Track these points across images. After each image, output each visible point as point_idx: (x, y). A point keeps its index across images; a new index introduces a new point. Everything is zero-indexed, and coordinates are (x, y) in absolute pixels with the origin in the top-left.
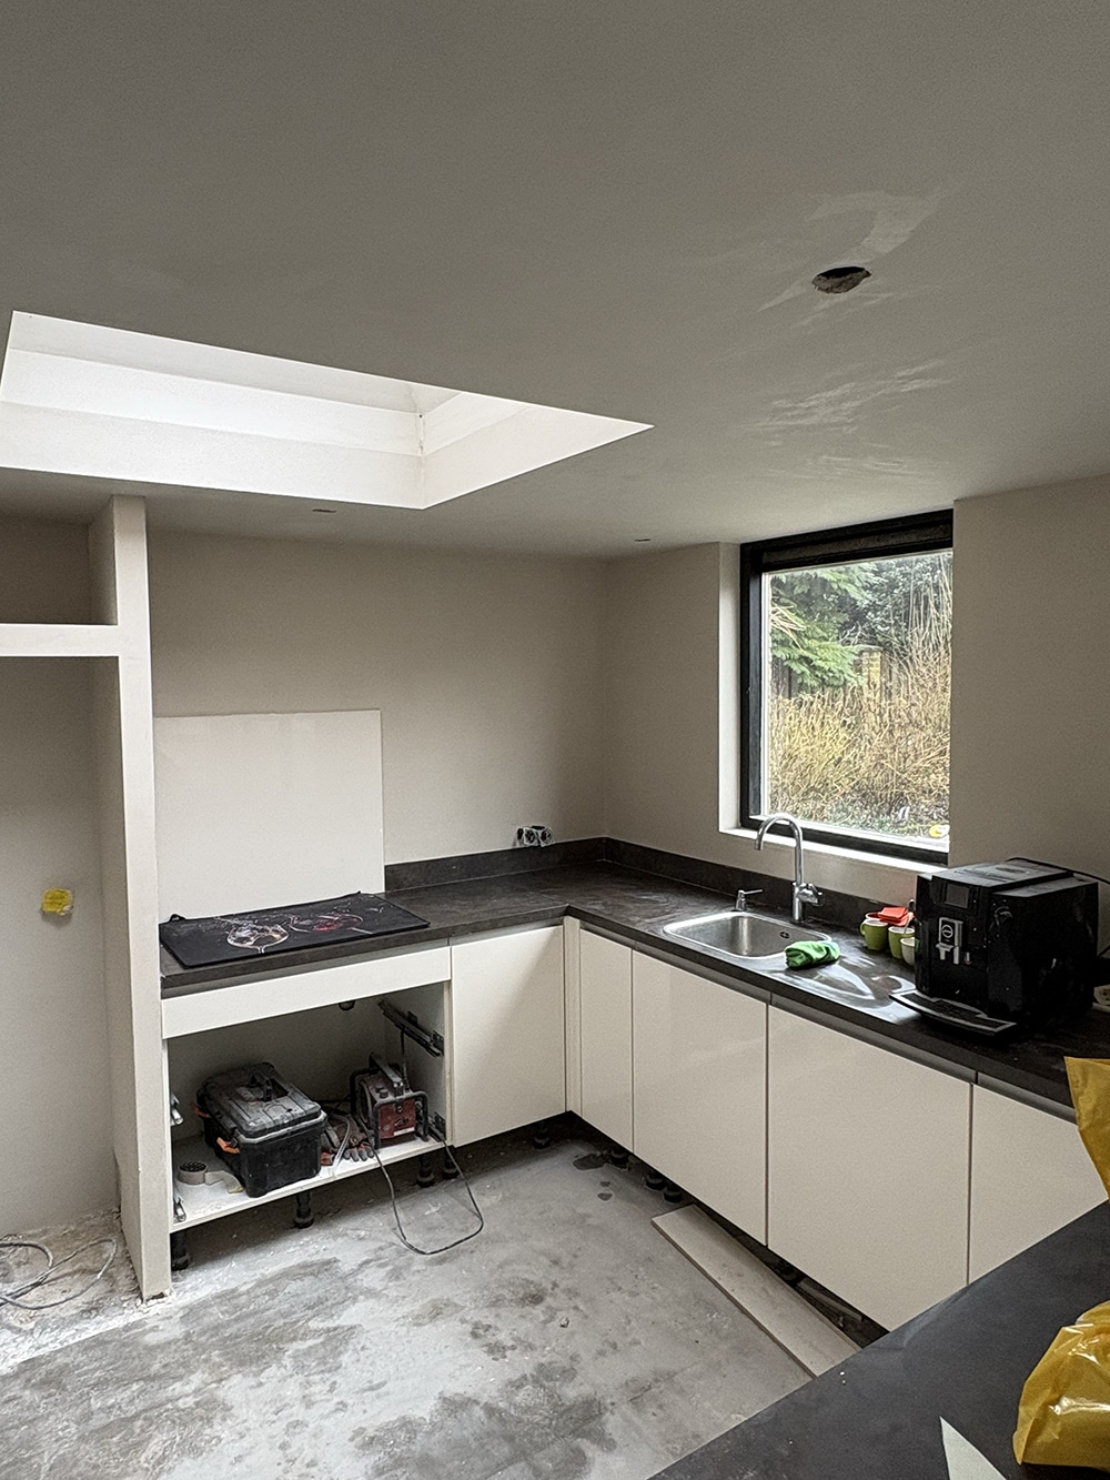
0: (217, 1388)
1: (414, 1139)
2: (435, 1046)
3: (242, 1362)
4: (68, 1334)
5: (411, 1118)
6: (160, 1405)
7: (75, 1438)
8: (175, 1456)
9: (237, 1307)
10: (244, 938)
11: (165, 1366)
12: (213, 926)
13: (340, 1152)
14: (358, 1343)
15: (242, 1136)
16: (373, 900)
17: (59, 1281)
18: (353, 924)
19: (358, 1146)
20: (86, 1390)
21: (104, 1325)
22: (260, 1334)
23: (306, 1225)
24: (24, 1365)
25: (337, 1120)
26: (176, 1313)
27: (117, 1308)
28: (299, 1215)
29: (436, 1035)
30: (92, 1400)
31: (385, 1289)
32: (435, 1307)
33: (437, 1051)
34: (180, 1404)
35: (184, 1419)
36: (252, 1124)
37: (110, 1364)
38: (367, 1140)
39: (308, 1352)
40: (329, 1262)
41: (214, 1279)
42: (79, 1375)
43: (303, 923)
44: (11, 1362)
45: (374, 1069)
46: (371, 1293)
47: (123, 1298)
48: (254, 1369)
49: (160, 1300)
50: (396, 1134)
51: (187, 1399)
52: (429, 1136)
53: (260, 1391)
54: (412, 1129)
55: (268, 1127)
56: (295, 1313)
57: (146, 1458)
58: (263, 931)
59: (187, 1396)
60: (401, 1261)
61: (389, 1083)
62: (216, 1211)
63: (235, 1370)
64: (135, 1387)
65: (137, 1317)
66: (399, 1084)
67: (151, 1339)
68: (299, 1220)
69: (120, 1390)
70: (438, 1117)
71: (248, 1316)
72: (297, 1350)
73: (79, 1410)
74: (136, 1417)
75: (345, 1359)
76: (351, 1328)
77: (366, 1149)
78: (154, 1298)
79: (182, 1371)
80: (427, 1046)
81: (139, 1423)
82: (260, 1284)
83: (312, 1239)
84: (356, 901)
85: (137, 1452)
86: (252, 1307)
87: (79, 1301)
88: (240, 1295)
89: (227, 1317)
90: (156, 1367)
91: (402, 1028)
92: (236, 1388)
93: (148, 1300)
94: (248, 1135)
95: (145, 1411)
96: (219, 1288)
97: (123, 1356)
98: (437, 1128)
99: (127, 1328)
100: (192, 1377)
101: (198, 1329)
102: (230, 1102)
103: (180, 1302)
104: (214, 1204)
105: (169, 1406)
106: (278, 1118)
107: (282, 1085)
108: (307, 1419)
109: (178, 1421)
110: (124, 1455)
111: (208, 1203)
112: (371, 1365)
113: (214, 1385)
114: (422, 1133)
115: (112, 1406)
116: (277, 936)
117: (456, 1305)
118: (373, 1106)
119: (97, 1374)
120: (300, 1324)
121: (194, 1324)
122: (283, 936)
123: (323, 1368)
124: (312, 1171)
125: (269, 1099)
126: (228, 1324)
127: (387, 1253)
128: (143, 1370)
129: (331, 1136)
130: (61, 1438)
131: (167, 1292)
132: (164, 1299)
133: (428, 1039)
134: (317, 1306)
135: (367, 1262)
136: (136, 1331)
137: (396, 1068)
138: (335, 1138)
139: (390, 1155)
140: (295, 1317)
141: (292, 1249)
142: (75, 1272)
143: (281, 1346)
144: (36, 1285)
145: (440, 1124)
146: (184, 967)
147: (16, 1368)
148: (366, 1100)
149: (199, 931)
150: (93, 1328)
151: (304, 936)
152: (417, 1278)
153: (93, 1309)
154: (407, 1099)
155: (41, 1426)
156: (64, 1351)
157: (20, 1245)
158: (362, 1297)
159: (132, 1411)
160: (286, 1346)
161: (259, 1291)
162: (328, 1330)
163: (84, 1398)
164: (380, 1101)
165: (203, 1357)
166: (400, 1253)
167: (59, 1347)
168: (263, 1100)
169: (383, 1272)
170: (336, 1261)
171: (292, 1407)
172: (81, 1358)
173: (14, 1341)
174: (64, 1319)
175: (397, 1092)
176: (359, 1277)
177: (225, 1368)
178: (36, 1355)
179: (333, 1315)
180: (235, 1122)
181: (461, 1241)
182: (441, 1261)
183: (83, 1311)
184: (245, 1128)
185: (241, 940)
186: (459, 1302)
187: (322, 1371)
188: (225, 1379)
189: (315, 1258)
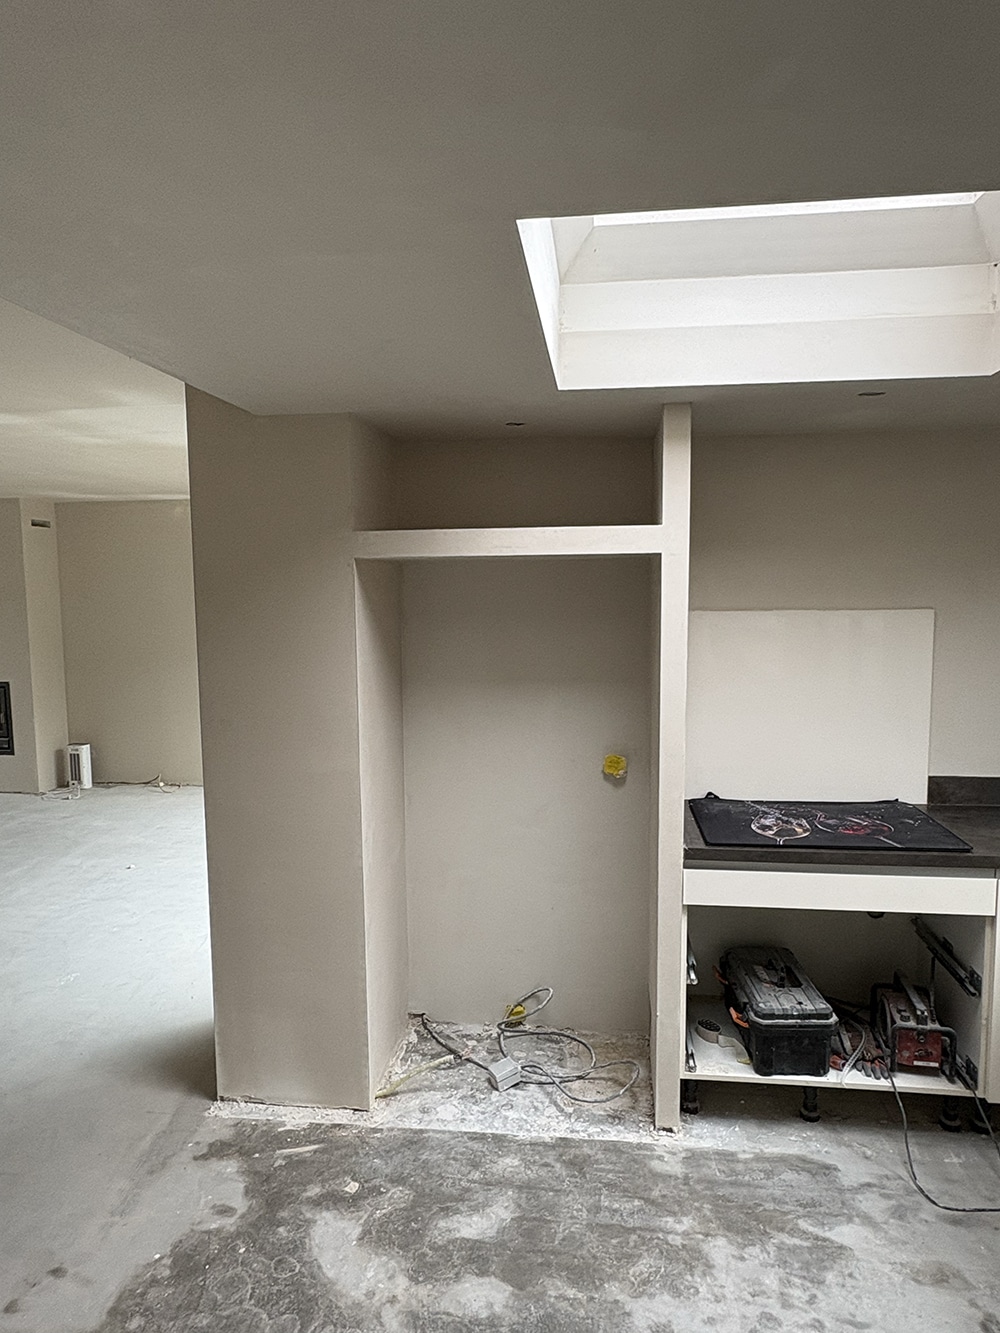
0: (703, 1241)
1: (937, 1076)
2: (971, 984)
3: (729, 1227)
4: (595, 1130)
5: (936, 1051)
6: (653, 1231)
7: (584, 1223)
8: (658, 1285)
9: (733, 1172)
10: (767, 827)
11: (664, 1196)
12: (742, 809)
13: (851, 1061)
14: (847, 1266)
15: (752, 1014)
16: (912, 811)
17: (597, 1081)
18: (882, 832)
19: (872, 1062)
20: (600, 1185)
21: (622, 1135)
22: (749, 1208)
23: (812, 1120)
24: (559, 1142)
25: (852, 1026)
26: (681, 1152)
27: (634, 1125)
28: (805, 1107)
29: (973, 973)
30: (602, 1197)
31: (885, 1223)
32: (941, 1270)
33: (972, 990)
34: (670, 1238)
35: (670, 1254)
36: (761, 1005)
37: (620, 1172)
38: (882, 1058)
39: (793, 1250)
40: (827, 1167)
41: (718, 1135)
42: (596, 1170)
43: (830, 822)
44: (552, 1134)
45: (898, 988)
46: (868, 1220)
47: (640, 1118)
48: (740, 1240)
49: (669, 1134)
50: (916, 1063)
51: (676, 1237)
52: (956, 1078)
53: (740, 1264)
54: (937, 1065)
55: (776, 1013)
56: (787, 1203)
57: (634, 1273)
58: (787, 822)
59: (677, 1234)
60: (907, 1201)
61: (913, 1009)
62: (724, 1074)
63: (720, 1232)
64: (637, 1203)
65: (647, 1140)
66: (923, 1013)
67: (656, 1165)
68: (805, 1113)
69: (625, 1199)
70: (969, 1062)
71: (741, 1185)
72: (782, 1243)
73: (591, 1201)
74: (634, 1230)
75: (830, 1277)
76: (841, 1247)
77: (880, 1067)
78: (664, 1129)
79: (677, 1208)
80: (961, 981)
81: (634, 1237)
82: (759, 1158)
83: (815, 1136)
84: (891, 809)
85: (628, 1263)
86: (747, 1178)
87: (608, 1105)
88: (738, 1162)
89: (722, 1177)
90: (655, 1193)
91: (935, 953)
92: (719, 1249)
93: (659, 1129)
94: (756, 1014)
95: (640, 1229)
96: (720, 1146)
97: (633, 1170)
98: (967, 1073)
99: (640, 1146)
100: (684, 1219)
101: (696, 1176)
102: (747, 977)
103: (685, 1143)
104: (722, 1066)
105: (660, 1235)
106: (788, 1007)
107: (798, 976)
108: (782, 1318)
109: (665, 1253)
110: (619, 1260)
111: (718, 1063)
112: (855, 1296)
113: (701, 1236)
114: (948, 1073)
115: (616, 1211)
116: (799, 830)
117: (966, 1281)
118: (892, 1025)
119: (610, 1176)
120: (790, 1217)
121: (694, 1169)
122: (805, 831)
123: (805, 1274)
124: (819, 1070)
125: (783, 986)
126: (723, 1184)
127: (892, 1184)
128: (646, 1190)
129: (844, 1041)
130: (575, 1218)
131: (675, 1129)
132: (673, 1135)
133: (963, 974)
134: (810, 1206)
135: (869, 1185)
136: (646, 1152)
137: (924, 993)
138: (847, 1044)
139: (905, 1083)
140: (786, 1208)
141: (793, 1138)
142: (610, 1079)
143: (768, 1230)
144: (580, 1078)
145: (972, 1071)
146: (707, 843)
147: (554, 1141)
148: (886, 1017)
149: (729, 812)
150: (614, 1134)
151: (827, 835)
152: (924, 1228)
153: (616, 1118)
154: (932, 1031)
155: (563, 1200)
156: (591, 1143)
157: (576, 1040)
158: (856, 1220)
159: (631, 1223)
160: (774, 1233)
161: (755, 1165)
162: (817, 1238)
163: (597, 1192)
164: (900, 1023)
165: (696, 1204)
166: (909, 1192)
167: (587, 1138)
168: (776, 984)
169: (884, 1204)
170: (836, 1169)
171: (769, 1297)
172: (600, 1156)
173: (557, 1117)
174: (595, 1115)
175: (920, 1020)
176: (860, 1197)
177: (713, 1225)
178: (569, 1136)
179: (823, 1224)
180: (748, 998)
181: (984, 1210)
182: (955, 1222)
183: (609, 1116)
184: (755, 1007)
185: (765, 828)
186: (971, 1280)
187: (804, 1277)
188: (711, 1235)
189: (816, 1157)
